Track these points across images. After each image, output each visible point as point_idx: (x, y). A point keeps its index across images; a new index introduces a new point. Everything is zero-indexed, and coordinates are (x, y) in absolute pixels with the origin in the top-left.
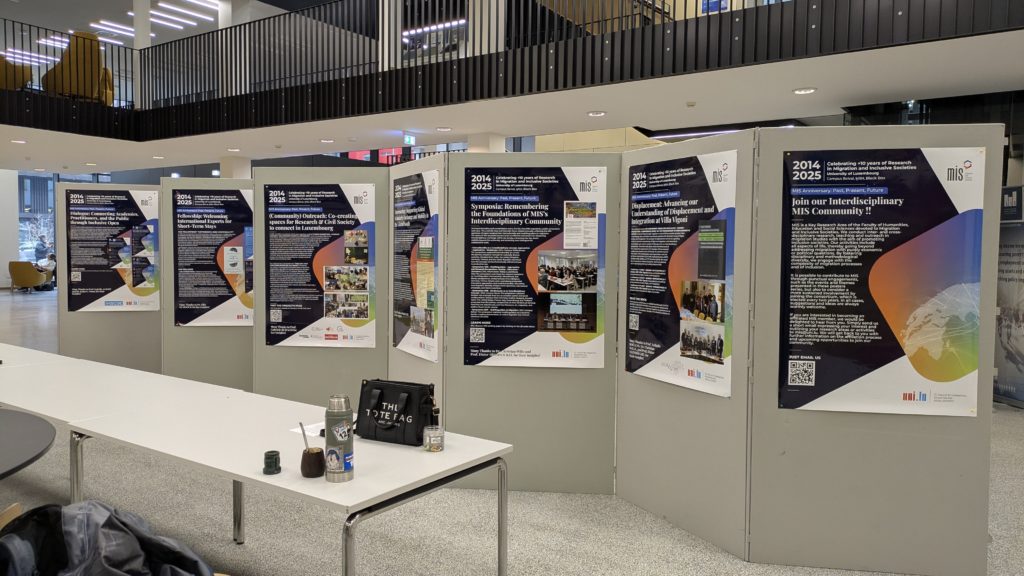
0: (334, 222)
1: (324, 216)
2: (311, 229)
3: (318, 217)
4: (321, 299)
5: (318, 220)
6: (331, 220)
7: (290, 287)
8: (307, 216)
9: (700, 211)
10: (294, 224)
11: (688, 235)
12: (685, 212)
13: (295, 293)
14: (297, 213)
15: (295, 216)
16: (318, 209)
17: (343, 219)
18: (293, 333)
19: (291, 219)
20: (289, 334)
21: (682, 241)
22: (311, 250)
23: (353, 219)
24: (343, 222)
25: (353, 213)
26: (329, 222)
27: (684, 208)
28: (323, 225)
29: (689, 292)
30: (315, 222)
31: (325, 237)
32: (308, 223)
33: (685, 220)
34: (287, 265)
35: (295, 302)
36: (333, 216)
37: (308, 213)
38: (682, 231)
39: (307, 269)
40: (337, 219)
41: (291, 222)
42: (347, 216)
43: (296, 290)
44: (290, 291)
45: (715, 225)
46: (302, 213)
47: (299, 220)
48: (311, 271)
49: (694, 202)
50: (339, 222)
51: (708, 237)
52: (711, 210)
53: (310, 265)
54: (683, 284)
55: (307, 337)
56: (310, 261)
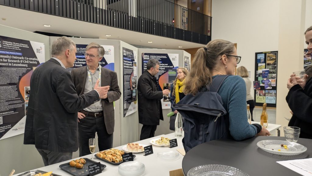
0: (28, 62)
1: (23, 58)
2: (17, 65)
3: (20, 58)
4: (23, 106)
5: (20, 60)
6: (26, 60)
7: (7, 101)
8: (14, 57)
9: (169, 67)
10: (7, 62)
11: (165, 73)
12: (164, 67)
13: (9, 105)
14: (9, 55)
15: (7, 57)
16: (20, 54)
17: (32, 61)
18: (10, 129)
19: (6, 59)
20: (7, 131)
21: (163, 74)
22: (18, 78)
23: (36, 61)
24: (32, 62)
25: (36, 58)
26: (26, 62)
27: (163, 66)
28: (23, 63)
29: (166, 86)
30: (19, 61)
31: (24, 70)
32: (15, 61)
33: (164, 69)
34: (5, 87)
35: (10, 110)
36: (27, 59)
37: (15, 55)
38: (163, 71)
39: (16, 89)
40: (29, 60)
41: (6, 60)
42: (34, 59)
43: (10, 102)
44: (7, 103)
45: (173, 70)
46: (12, 55)
47: (10, 59)
48: (18, 90)
49: (167, 65)
50: (31, 62)
51: (171, 73)
52: (172, 67)
53: (18, 87)
54: (164, 84)
55: (17, 129)
56: (17, 84)
